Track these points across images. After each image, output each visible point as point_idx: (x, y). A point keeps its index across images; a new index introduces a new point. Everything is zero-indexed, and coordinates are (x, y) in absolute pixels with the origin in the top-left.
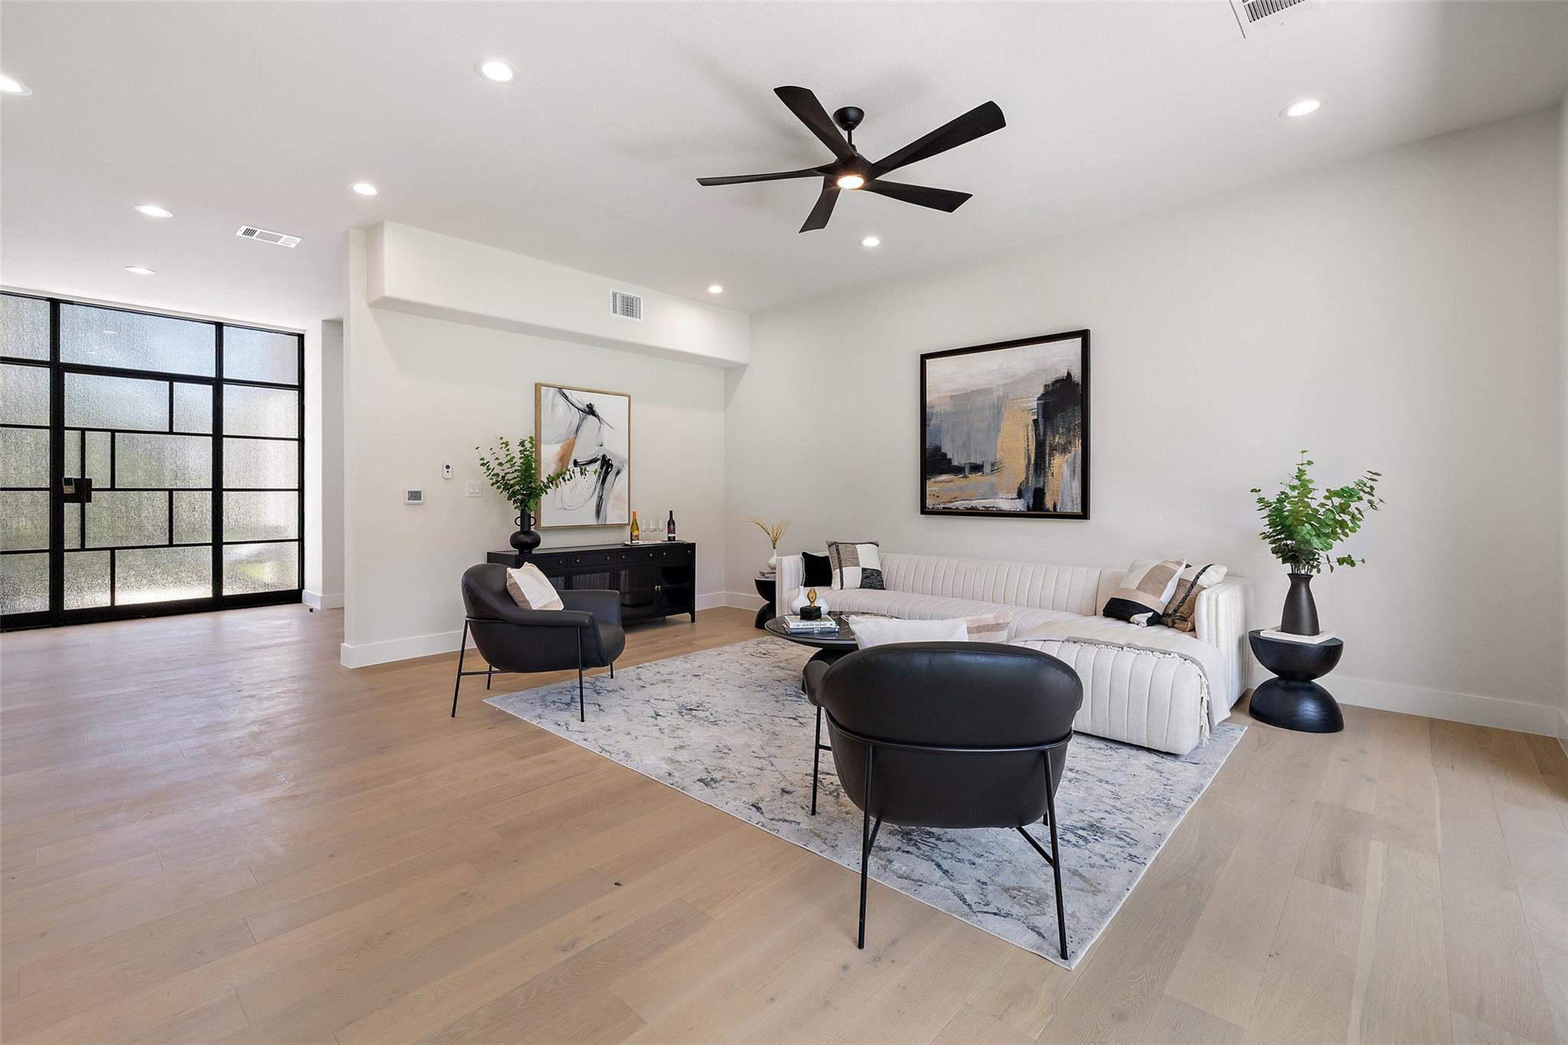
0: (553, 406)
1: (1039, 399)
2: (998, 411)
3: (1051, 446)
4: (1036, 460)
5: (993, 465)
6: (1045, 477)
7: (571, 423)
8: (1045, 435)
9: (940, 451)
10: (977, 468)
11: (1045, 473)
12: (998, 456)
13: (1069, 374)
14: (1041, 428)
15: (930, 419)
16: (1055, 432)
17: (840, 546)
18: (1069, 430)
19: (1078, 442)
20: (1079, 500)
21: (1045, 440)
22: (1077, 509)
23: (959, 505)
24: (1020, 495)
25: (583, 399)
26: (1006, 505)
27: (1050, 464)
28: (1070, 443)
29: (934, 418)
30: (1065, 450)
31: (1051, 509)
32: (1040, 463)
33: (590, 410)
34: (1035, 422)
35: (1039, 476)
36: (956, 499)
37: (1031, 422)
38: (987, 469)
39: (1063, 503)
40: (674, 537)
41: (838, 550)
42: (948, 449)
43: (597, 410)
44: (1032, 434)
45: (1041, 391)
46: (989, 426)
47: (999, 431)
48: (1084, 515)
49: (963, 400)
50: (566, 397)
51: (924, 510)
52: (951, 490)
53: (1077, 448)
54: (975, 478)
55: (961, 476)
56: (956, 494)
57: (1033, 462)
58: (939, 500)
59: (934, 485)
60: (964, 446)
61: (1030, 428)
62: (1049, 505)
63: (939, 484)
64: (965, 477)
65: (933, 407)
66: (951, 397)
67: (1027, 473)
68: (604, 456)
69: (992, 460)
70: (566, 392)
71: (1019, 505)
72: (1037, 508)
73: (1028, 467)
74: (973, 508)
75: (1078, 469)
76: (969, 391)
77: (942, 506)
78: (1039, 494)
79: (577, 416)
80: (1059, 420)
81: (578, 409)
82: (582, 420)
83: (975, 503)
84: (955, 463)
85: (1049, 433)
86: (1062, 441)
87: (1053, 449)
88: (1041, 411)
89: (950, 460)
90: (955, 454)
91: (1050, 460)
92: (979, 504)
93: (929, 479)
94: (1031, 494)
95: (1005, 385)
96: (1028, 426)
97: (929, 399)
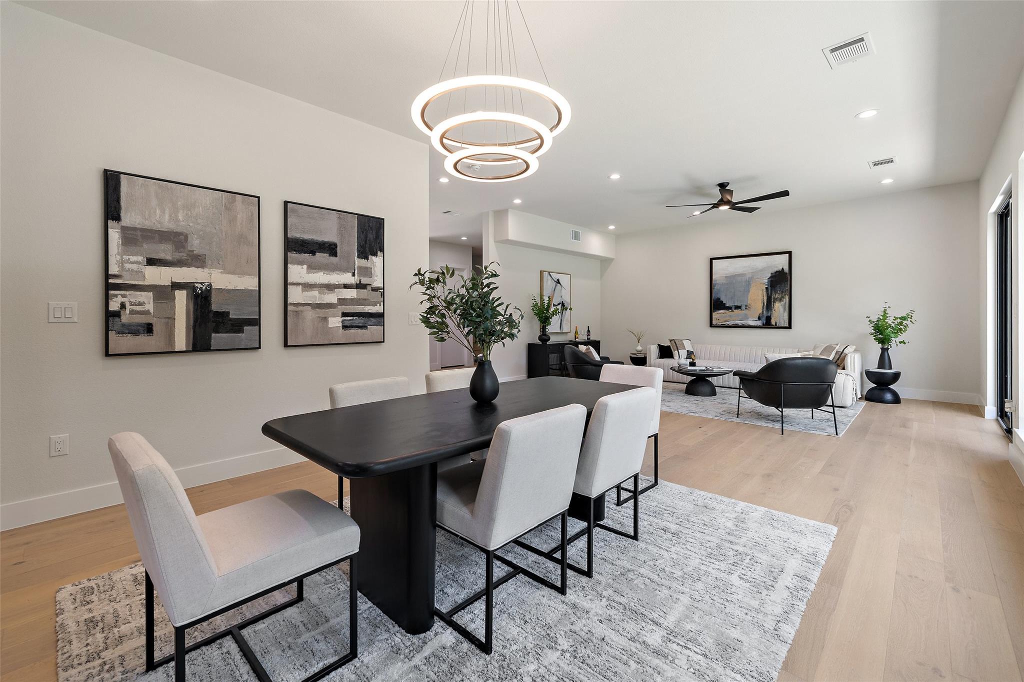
0: (546, 280)
1: (769, 279)
2: (748, 283)
3: (774, 299)
4: (767, 304)
5: (746, 306)
6: (771, 311)
7: (552, 287)
8: (771, 294)
9: (720, 300)
10: (738, 307)
11: (771, 310)
12: (749, 302)
13: (783, 269)
14: (770, 291)
15: (714, 286)
16: (776, 293)
17: (676, 341)
18: (783, 292)
19: (787, 297)
20: (787, 321)
21: (771, 296)
22: (787, 325)
23: (730, 323)
24: (759, 319)
25: (557, 277)
26: (752, 323)
27: (773, 306)
28: (783, 297)
29: (717, 285)
30: (781, 300)
31: (774, 325)
32: (769, 306)
33: (558, 281)
34: (767, 288)
35: (769, 311)
36: (727, 321)
37: (765, 288)
38: (743, 308)
39: (780, 322)
40: (590, 336)
41: (675, 343)
42: (723, 299)
43: (561, 282)
44: (765, 293)
45: (770, 275)
46: (744, 289)
47: (749, 292)
48: (790, 327)
49: (732, 279)
50: (551, 277)
51: (711, 325)
52: (725, 317)
53: (786, 300)
54: (737, 311)
55: (730, 310)
56: (727, 319)
57: (765, 305)
58: (718, 321)
59: (717, 314)
60: (732, 298)
62: (773, 322)
63: (719, 315)
64: (732, 311)
65: (716, 281)
66: (726, 277)
67: (763, 310)
68: (562, 302)
69: (746, 304)
70: (551, 273)
71: (759, 323)
72: (768, 323)
73: (763, 307)
74: (736, 324)
75: (787, 308)
76: (735, 274)
77: (721, 323)
78: (768, 319)
79: (553, 284)
80: (778, 288)
81: (555, 281)
82: (556, 286)
83: (737, 322)
84: (727, 305)
85: (773, 293)
86: (779, 297)
87: (775, 300)
88: (769, 284)
89: (725, 304)
90: (727, 301)
91: (774, 304)
92: (740, 323)
93: (714, 312)
94: (764, 318)
95: (752, 273)
96: (763, 290)
97: (714, 277)
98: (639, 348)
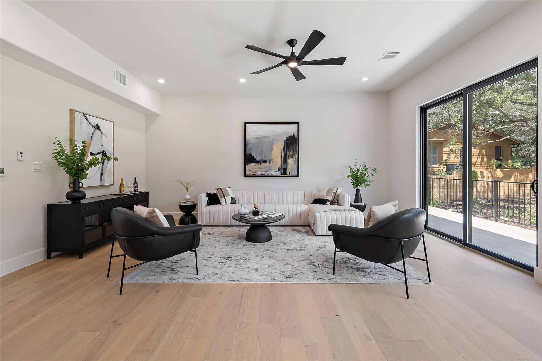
0: (81, 123)
1: (285, 141)
2: (272, 144)
3: (288, 155)
4: (284, 160)
5: (270, 160)
7: (89, 133)
8: (287, 152)
9: (252, 155)
10: (265, 162)
12: (272, 158)
13: (294, 135)
14: (286, 150)
15: (248, 145)
16: (290, 151)
17: (222, 189)
18: (294, 151)
19: (296, 155)
20: (296, 172)
21: (286, 154)
22: (296, 174)
23: (259, 173)
24: (279, 170)
25: (95, 121)
26: (274, 173)
27: (288, 161)
28: (294, 155)
30: (292, 157)
31: (288, 174)
32: (285, 161)
33: (97, 127)
34: (284, 148)
35: (285, 164)
36: (257, 171)
37: (282, 148)
38: (268, 162)
39: (292, 173)
40: (137, 190)
41: (222, 191)
42: (254, 155)
43: (101, 128)
44: (283, 151)
45: (285, 139)
46: (269, 148)
47: (272, 150)
48: (298, 176)
49: (260, 139)
50: (87, 119)
51: (246, 176)
52: (256, 168)
53: (296, 156)
54: (264, 165)
55: (259, 164)
56: (257, 170)
57: (283, 160)
58: (251, 172)
59: (249, 167)
60: (260, 154)
61: (282, 150)
62: (288, 173)
63: (251, 168)
64: (261, 164)
65: (249, 141)
66: (256, 138)
67: (281, 164)
68: (103, 151)
69: (270, 159)
70: (87, 116)
71: (279, 173)
72: (284, 174)
73: (281, 162)
74: (263, 174)
75: (296, 162)
76: (262, 136)
77: (252, 174)
78: (285, 170)
79: (92, 129)
80: (291, 148)
81: (92, 126)
82: (94, 132)
83: (264, 173)
84: (257, 160)
85: (288, 152)
86: (292, 154)
87: (289, 156)
88: (285, 145)
89: (255, 158)
90: (257, 156)
91: (288, 160)
92: (265, 173)
93: (247, 165)
94: (282, 170)
95: (274, 136)
96: (281, 149)
97: (247, 138)
98: (188, 197)
